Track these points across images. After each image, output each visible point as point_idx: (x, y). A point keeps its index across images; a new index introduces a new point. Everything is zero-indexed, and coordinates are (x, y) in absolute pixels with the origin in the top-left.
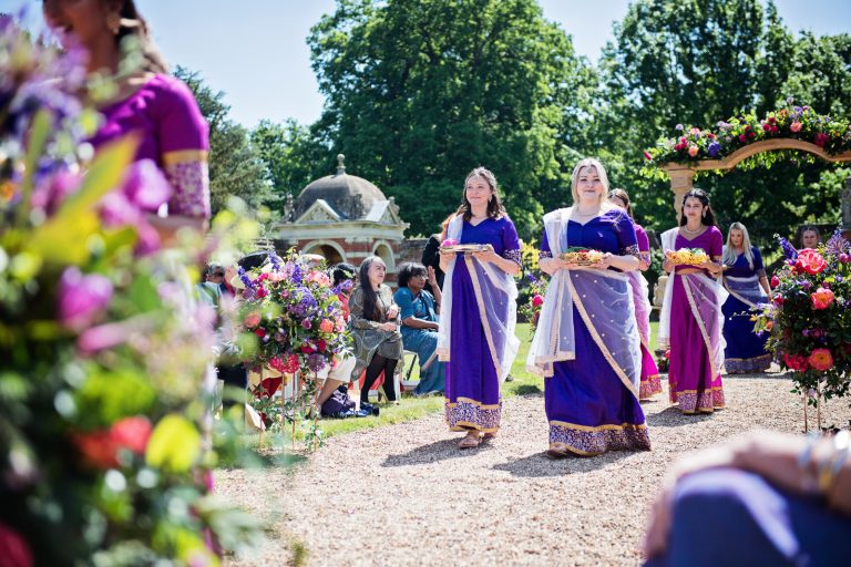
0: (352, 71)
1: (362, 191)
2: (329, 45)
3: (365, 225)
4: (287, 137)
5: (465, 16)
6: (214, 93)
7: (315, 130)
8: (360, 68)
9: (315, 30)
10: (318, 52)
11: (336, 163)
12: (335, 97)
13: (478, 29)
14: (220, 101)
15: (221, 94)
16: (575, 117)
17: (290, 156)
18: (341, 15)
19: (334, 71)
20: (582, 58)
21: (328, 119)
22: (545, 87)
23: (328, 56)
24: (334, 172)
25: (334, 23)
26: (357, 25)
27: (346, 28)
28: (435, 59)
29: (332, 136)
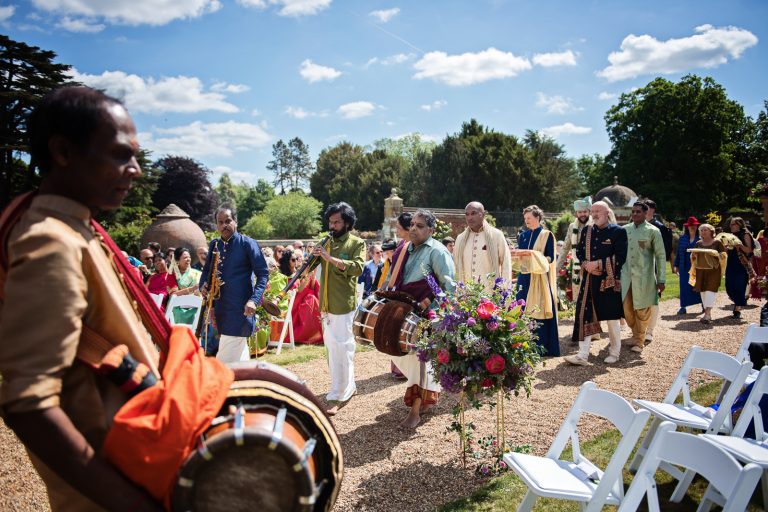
0: (626, 130)
1: (625, 193)
2: (615, 119)
3: (626, 209)
4: (595, 160)
5: (684, 103)
6: (560, 145)
7: (608, 158)
8: (630, 129)
9: (608, 113)
10: (609, 123)
11: (614, 180)
12: (617, 143)
13: (691, 108)
14: (563, 149)
15: (563, 146)
16: (744, 147)
17: (595, 171)
18: (621, 105)
19: (617, 131)
20: (749, 118)
21: (614, 153)
22: (728, 134)
23: (614, 125)
24: (613, 184)
25: (618, 109)
26: (628, 109)
27: (624, 110)
28: (668, 123)
29: (616, 161)
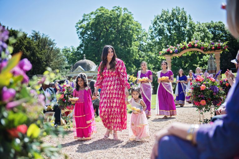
0: (87, 34)
2: (81, 27)
4: (71, 50)
5: (114, 20)
6: (52, 40)
7: (78, 49)
8: (89, 33)
9: (77, 24)
10: (78, 29)
11: (83, 57)
12: (83, 40)
13: (118, 23)
14: (54, 42)
15: (54, 40)
16: (142, 44)
17: (72, 55)
18: (84, 20)
19: (82, 34)
20: (144, 29)
21: (81, 46)
22: (135, 37)
23: (81, 30)
24: (83, 59)
25: (82, 22)
26: (88, 22)
27: (85, 23)
28: (107, 30)
29: (82, 50)
